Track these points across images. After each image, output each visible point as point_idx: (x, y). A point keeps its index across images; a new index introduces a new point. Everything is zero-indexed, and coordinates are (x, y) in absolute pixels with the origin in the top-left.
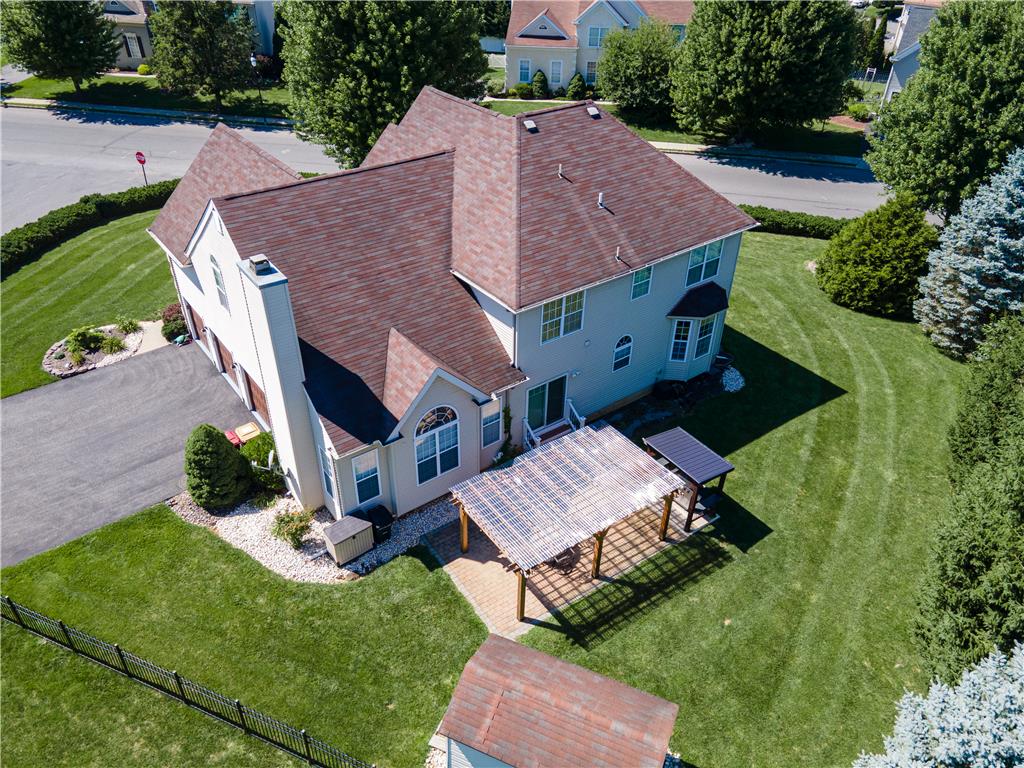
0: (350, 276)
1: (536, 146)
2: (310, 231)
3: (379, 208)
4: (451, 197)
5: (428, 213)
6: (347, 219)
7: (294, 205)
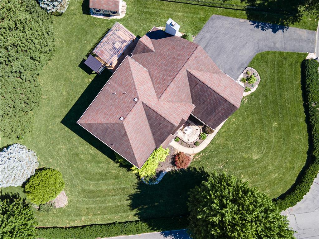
0: (167, 54)
1: (133, 96)
2: (179, 55)
3: (168, 72)
4: (154, 87)
5: (158, 79)
6: (173, 64)
7: (184, 57)
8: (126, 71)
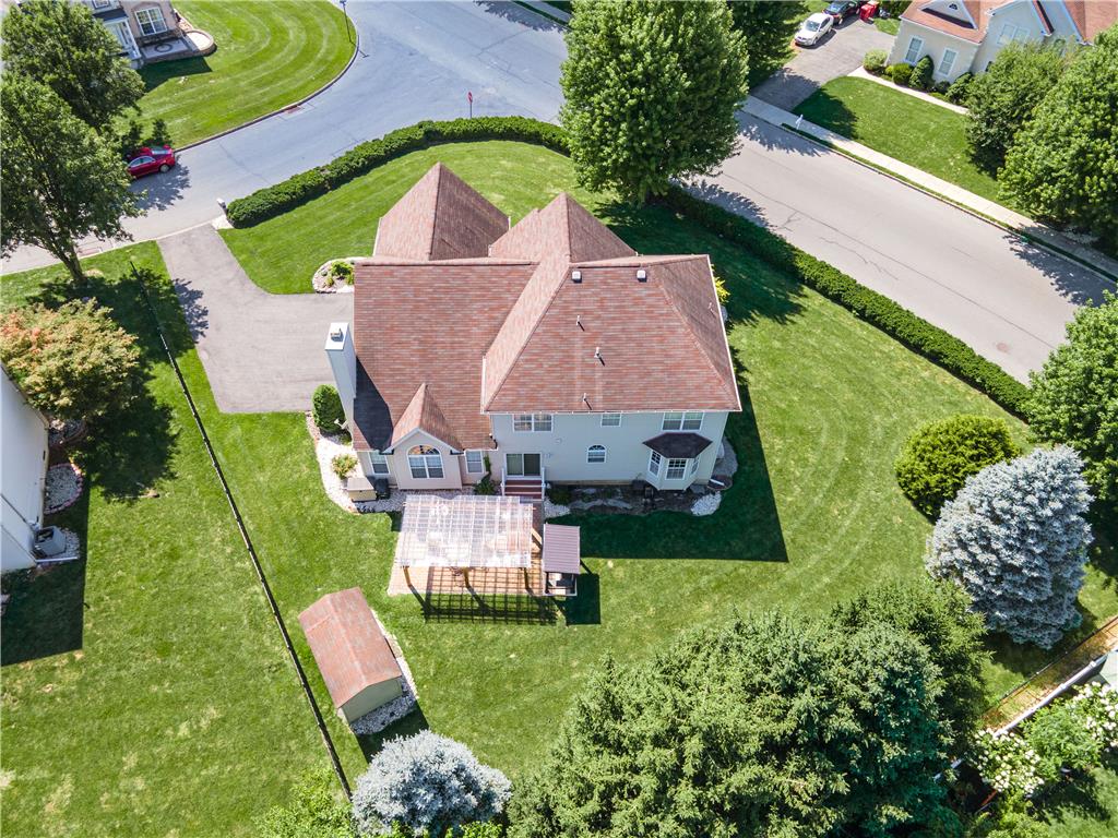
0: (415, 339)
1: (573, 294)
2: (404, 301)
3: (458, 296)
4: (515, 301)
5: (492, 309)
6: (433, 299)
7: (403, 279)
8: (525, 375)
